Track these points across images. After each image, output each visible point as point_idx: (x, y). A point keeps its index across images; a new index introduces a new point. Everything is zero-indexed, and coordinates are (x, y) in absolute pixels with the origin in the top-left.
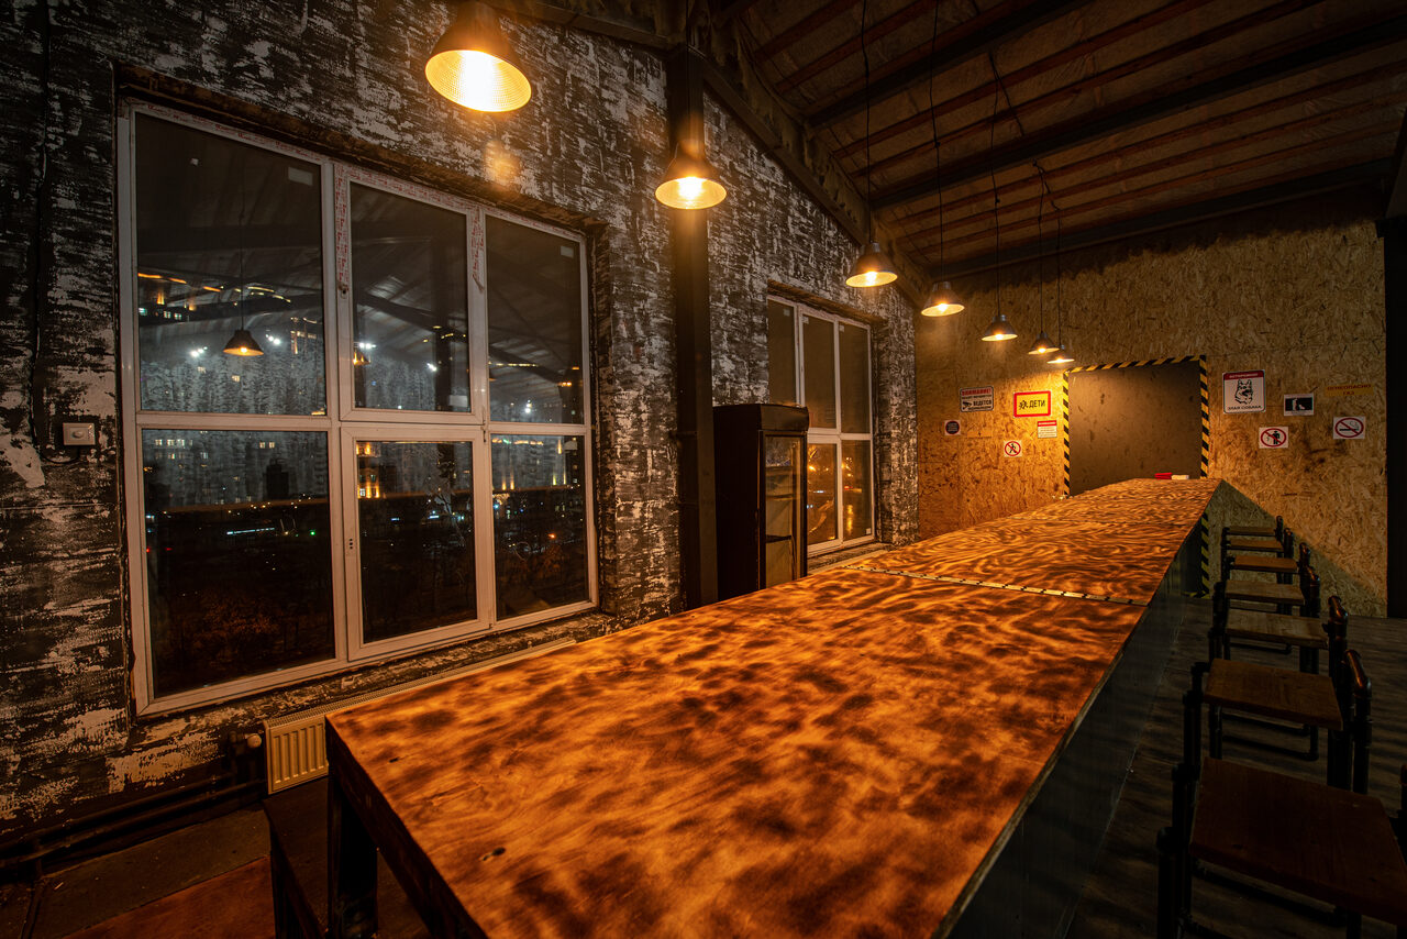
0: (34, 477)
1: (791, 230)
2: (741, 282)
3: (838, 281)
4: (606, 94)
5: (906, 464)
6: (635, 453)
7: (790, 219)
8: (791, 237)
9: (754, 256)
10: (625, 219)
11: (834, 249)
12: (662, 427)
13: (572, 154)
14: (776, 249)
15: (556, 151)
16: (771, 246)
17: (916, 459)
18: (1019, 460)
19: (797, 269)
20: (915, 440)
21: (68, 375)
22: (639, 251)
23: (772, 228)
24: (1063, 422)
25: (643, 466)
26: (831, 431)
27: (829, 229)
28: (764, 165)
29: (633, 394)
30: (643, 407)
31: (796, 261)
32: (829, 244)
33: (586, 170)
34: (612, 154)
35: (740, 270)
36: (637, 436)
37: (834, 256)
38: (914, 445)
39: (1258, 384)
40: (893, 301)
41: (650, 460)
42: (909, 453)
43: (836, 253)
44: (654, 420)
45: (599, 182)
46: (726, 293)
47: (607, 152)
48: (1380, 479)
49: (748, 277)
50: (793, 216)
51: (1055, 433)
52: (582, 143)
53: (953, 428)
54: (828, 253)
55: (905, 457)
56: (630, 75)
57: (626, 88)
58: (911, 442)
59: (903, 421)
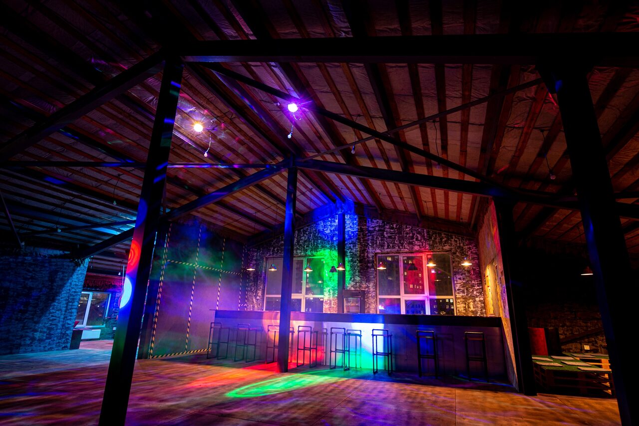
0: (255, 302)
1: (386, 235)
2: (364, 256)
4: (325, 229)
5: (472, 309)
6: (328, 301)
7: (385, 233)
8: (386, 237)
9: (369, 248)
11: (410, 234)
12: (336, 295)
13: (317, 243)
14: (378, 243)
15: (314, 245)
16: (376, 243)
19: (388, 246)
21: (258, 291)
23: (376, 238)
25: (330, 304)
26: (423, 295)
27: (406, 228)
28: (373, 222)
29: (329, 288)
30: (331, 291)
31: (388, 243)
32: (407, 233)
33: (320, 246)
34: (326, 240)
35: (364, 253)
36: (329, 297)
37: (409, 236)
38: (480, 301)
40: (455, 241)
41: (332, 303)
42: (475, 304)
43: (411, 235)
44: (334, 293)
46: (358, 260)
49: (366, 254)
50: (387, 231)
52: (319, 241)
54: (406, 236)
55: (471, 306)
56: (331, 223)
57: (330, 225)
58: (477, 299)
59: (467, 289)
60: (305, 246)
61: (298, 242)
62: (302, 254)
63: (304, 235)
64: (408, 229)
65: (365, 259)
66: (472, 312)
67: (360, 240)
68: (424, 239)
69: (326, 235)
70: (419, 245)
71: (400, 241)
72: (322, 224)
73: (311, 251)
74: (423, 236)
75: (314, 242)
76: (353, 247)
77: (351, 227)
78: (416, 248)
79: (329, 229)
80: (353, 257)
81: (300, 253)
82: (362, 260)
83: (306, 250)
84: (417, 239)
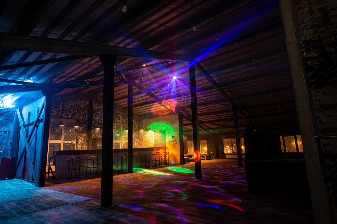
2: (100, 122)
3: (119, 119)
4: (80, 105)
5: (135, 146)
6: (81, 144)
10: (82, 118)
12: (85, 141)
13: (76, 112)
15: (73, 112)
17: (138, 145)
18: (150, 145)
20: (138, 142)
22: (83, 121)
24: (154, 139)
25: (82, 145)
26: (120, 141)
27: (118, 112)
29: (81, 137)
30: (83, 139)
32: (118, 115)
35: (100, 121)
36: (82, 142)
38: (138, 143)
39: (170, 134)
41: (83, 145)
42: (136, 144)
44: (84, 140)
45: (79, 114)
46: (97, 124)
47: (80, 111)
48: (179, 147)
51: (153, 141)
53: (143, 140)
55: (135, 145)
56: (84, 102)
57: (83, 103)
58: (137, 142)
59: (135, 139)
60: (68, 112)
61: (63, 109)
62: (66, 116)
63: (67, 106)
64: (118, 113)
65: (100, 123)
66: (136, 147)
67: (99, 114)
68: (124, 118)
69: (81, 108)
70: (122, 120)
71: (115, 117)
72: (79, 101)
73: (71, 116)
74: (123, 117)
75: (73, 111)
76: (95, 117)
77: (94, 106)
78: (121, 121)
79: (83, 105)
80: (95, 122)
81: (64, 116)
82: (99, 124)
83: (69, 115)
84: (121, 118)
